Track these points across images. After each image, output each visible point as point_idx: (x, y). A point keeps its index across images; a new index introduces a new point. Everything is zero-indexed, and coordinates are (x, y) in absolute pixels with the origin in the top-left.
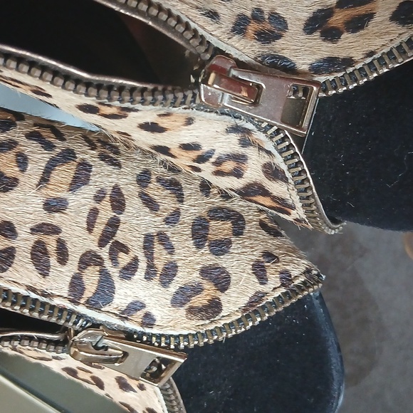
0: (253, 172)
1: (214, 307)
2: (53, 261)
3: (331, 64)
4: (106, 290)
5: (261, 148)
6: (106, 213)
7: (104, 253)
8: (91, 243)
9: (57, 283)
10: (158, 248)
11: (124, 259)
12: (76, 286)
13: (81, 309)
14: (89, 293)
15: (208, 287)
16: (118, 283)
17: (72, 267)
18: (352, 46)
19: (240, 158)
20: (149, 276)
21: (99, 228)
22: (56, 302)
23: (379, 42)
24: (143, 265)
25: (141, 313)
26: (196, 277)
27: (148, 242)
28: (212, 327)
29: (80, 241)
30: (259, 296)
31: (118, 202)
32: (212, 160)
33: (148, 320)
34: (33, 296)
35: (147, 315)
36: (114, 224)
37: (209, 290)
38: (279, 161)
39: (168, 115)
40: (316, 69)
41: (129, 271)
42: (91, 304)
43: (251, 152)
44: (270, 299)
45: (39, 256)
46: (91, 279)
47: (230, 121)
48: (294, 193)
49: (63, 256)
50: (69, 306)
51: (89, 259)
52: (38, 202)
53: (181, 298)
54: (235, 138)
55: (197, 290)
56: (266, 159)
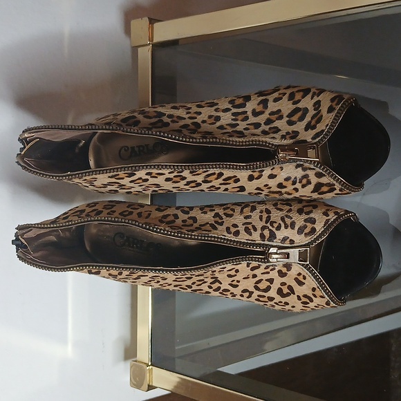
0: (314, 180)
1: (313, 230)
2: (252, 231)
3: (317, 135)
4: (273, 236)
5: (310, 169)
6: (265, 216)
7: (268, 225)
8: (263, 224)
9: (256, 236)
10: (286, 219)
11: (276, 225)
12: (262, 237)
13: (266, 242)
14: (267, 238)
15: (308, 224)
16: (276, 232)
17: (259, 232)
18: (320, 127)
19: (306, 176)
20: (286, 227)
21: (264, 219)
22: (257, 242)
23: (328, 121)
24: (283, 225)
25: (288, 240)
26: (302, 223)
27: (283, 219)
28: (315, 237)
29: (259, 225)
30: (328, 220)
31: (268, 212)
32: (298, 181)
33: (292, 242)
34: (249, 242)
35: (291, 240)
36: (269, 218)
37: (309, 226)
38: (318, 170)
39: (273, 168)
40: (313, 138)
41: (279, 228)
42: (269, 240)
43: (308, 172)
44: (332, 220)
45: (247, 230)
46: (266, 233)
47: (295, 164)
48: (330, 178)
49: (255, 229)
50: (263, 242)
51: (263, 228)
52: (242, 217)
53: (300, 231)
54: (300, 169)
55: (305, 227)
56: (314, 172)
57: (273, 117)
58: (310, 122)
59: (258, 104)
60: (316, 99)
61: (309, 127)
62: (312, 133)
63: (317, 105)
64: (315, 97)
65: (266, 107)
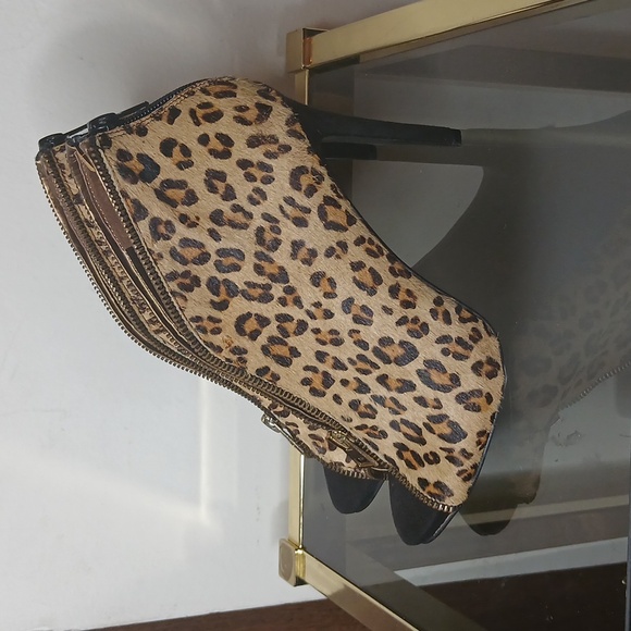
57: (389, 403)
58: (407, 449)
59: (398, 380)
60: (442, 455)
61: (401, 448)
62: (393, 454)
63: (433, 459)
64: (445, 454)
65: (400, 391)
